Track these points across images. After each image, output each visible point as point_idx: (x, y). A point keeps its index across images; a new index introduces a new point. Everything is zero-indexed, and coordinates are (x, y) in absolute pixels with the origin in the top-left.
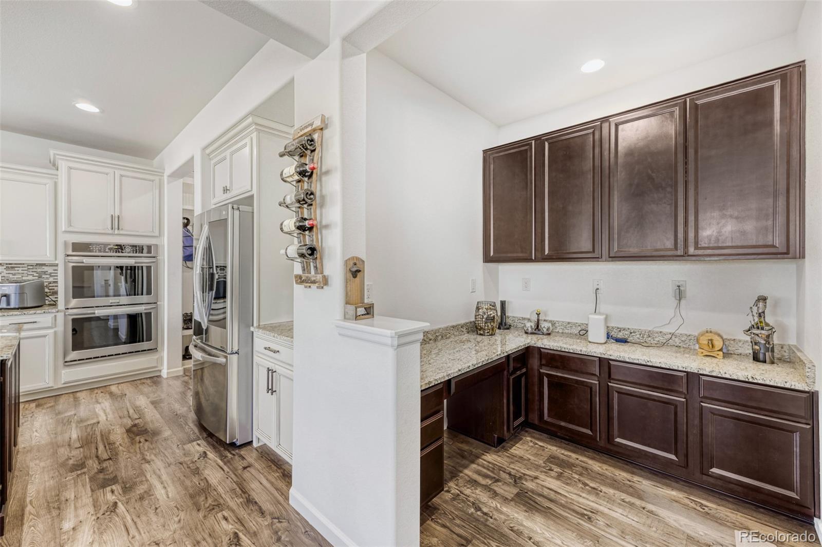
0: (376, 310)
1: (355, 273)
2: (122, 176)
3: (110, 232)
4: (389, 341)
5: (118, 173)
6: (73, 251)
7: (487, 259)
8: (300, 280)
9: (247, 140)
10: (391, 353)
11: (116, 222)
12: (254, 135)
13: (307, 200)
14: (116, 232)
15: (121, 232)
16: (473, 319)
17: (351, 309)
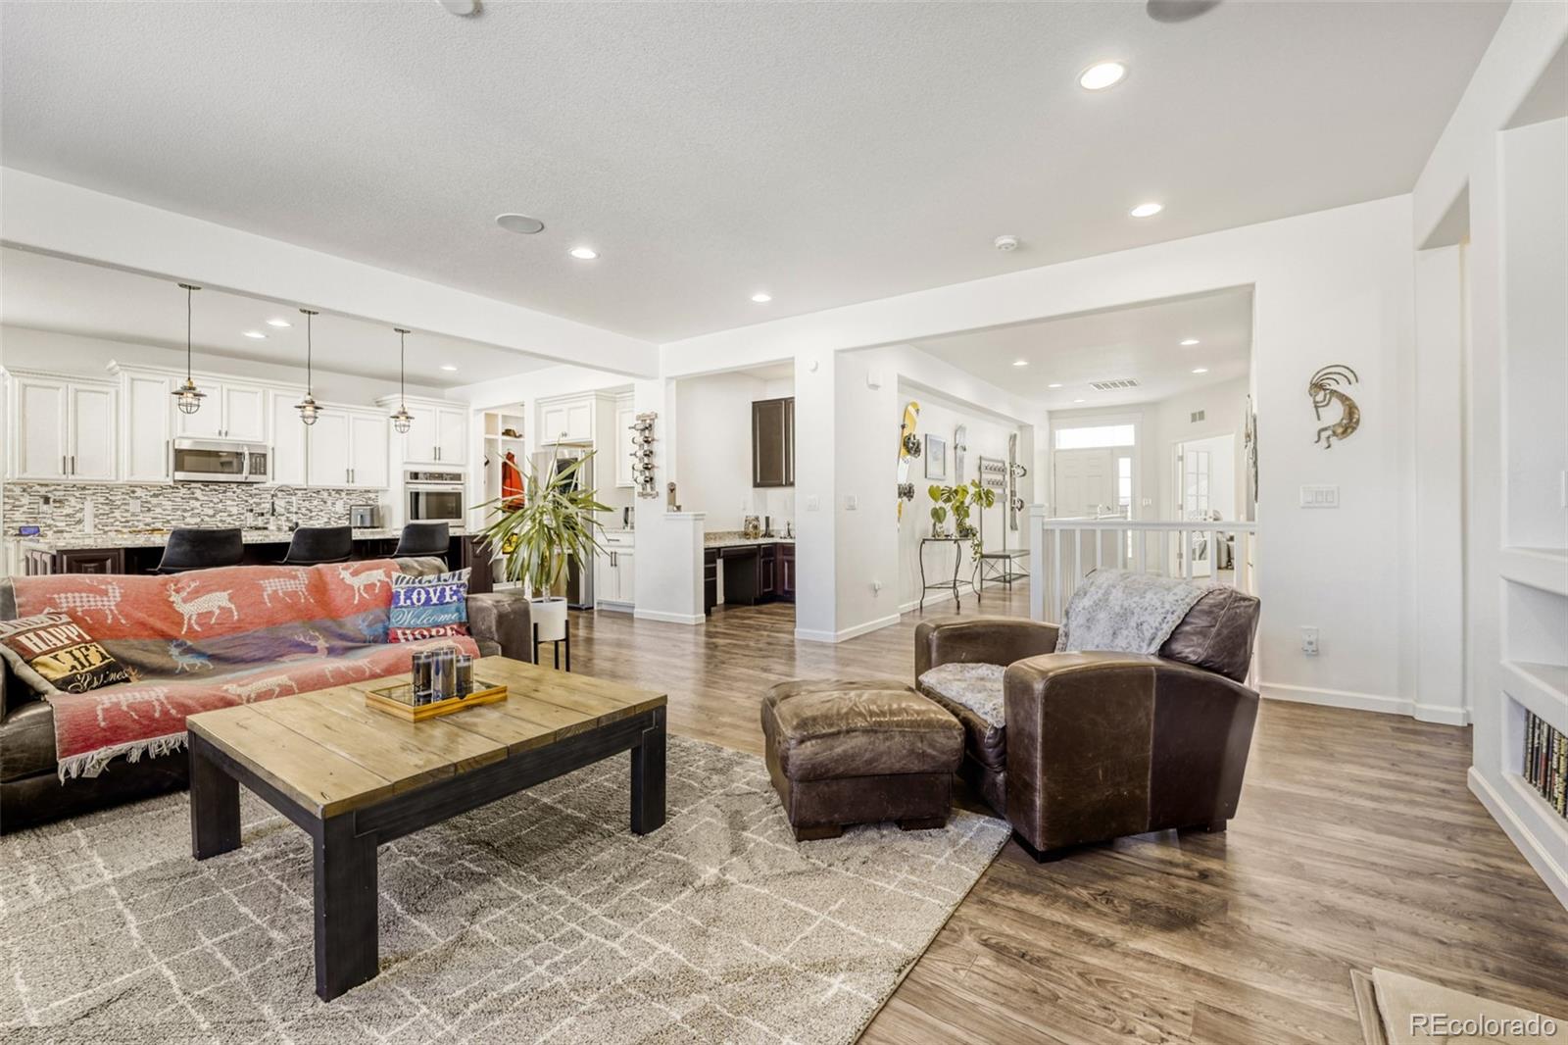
0: (682, 508)
1: (672, 490)
2: (441, 412)
3: (433, 461)
4: (690, 517)
5: (438, 409)
6: (411, 478)
7: (756, 485)
8: (642, 495)
9: (587, 403)
10: (691, 523)
11: (437, 453)
12: (594, 402)
13: (649, 454)
14: (437, 461)
15: (440, 462)
16: (743, 529)
17: (671, 507)
